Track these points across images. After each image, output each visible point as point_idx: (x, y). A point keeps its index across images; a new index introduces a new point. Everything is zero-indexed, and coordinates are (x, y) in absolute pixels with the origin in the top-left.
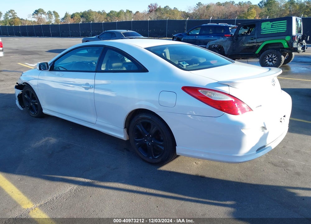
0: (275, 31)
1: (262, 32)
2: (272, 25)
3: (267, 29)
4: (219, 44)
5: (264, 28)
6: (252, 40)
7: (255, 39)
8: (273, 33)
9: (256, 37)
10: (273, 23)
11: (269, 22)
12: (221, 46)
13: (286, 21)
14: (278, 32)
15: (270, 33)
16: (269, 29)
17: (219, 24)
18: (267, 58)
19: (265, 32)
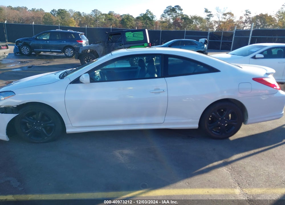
0: (136, 39)
1: (127, 39)
2: (133, 35)
3: (130, 38)
4: (92, 49)
5: (128, 37)
6: (121, 45)
7: (123, 45)
8: (135, 41)
9: (123, 44)
10: (134, 34)
11: (131, 32)
12: (94, 51)
13: (142, 32)
14: (139, 40)
15: (133, 40)
16: (132, 37)
17: (68, 30)
18: (135, 60)
19: (129, 40)
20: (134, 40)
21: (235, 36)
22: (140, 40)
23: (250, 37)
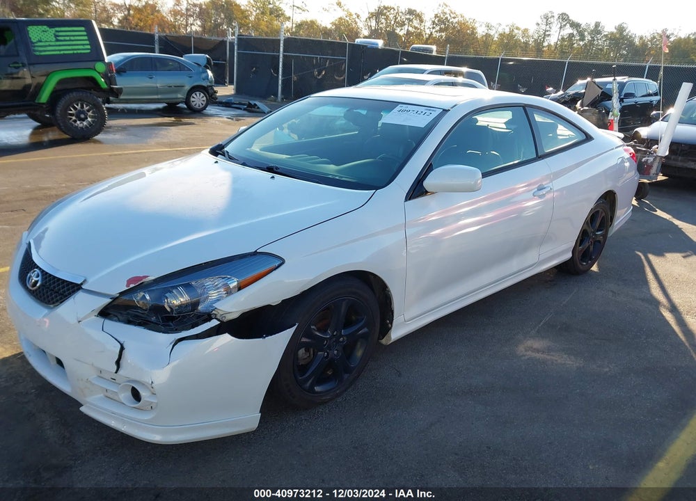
0: (66, 50)
1: (36, 49)
2: (56, 36)
3: (47, 44)
5: (40, 41)
6: (16, 67)
7: (25, 65)
8: (64, 54)
9: (27, 62)
10: (57, 31)
11: (45, 27)
13: (83, 28)
14: (75, 52)
15: (58, 53)
16: (52, 44)
18: (73, 111)
19: (45, 51)
20: (60, 50)
21: (238, 49)
22: (79, 52)
23: (281, 56)
